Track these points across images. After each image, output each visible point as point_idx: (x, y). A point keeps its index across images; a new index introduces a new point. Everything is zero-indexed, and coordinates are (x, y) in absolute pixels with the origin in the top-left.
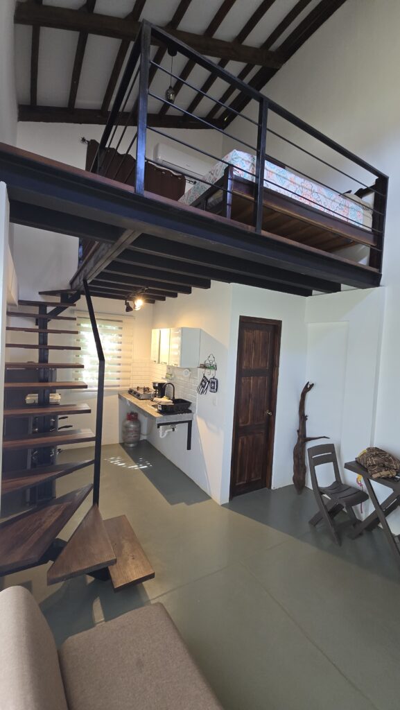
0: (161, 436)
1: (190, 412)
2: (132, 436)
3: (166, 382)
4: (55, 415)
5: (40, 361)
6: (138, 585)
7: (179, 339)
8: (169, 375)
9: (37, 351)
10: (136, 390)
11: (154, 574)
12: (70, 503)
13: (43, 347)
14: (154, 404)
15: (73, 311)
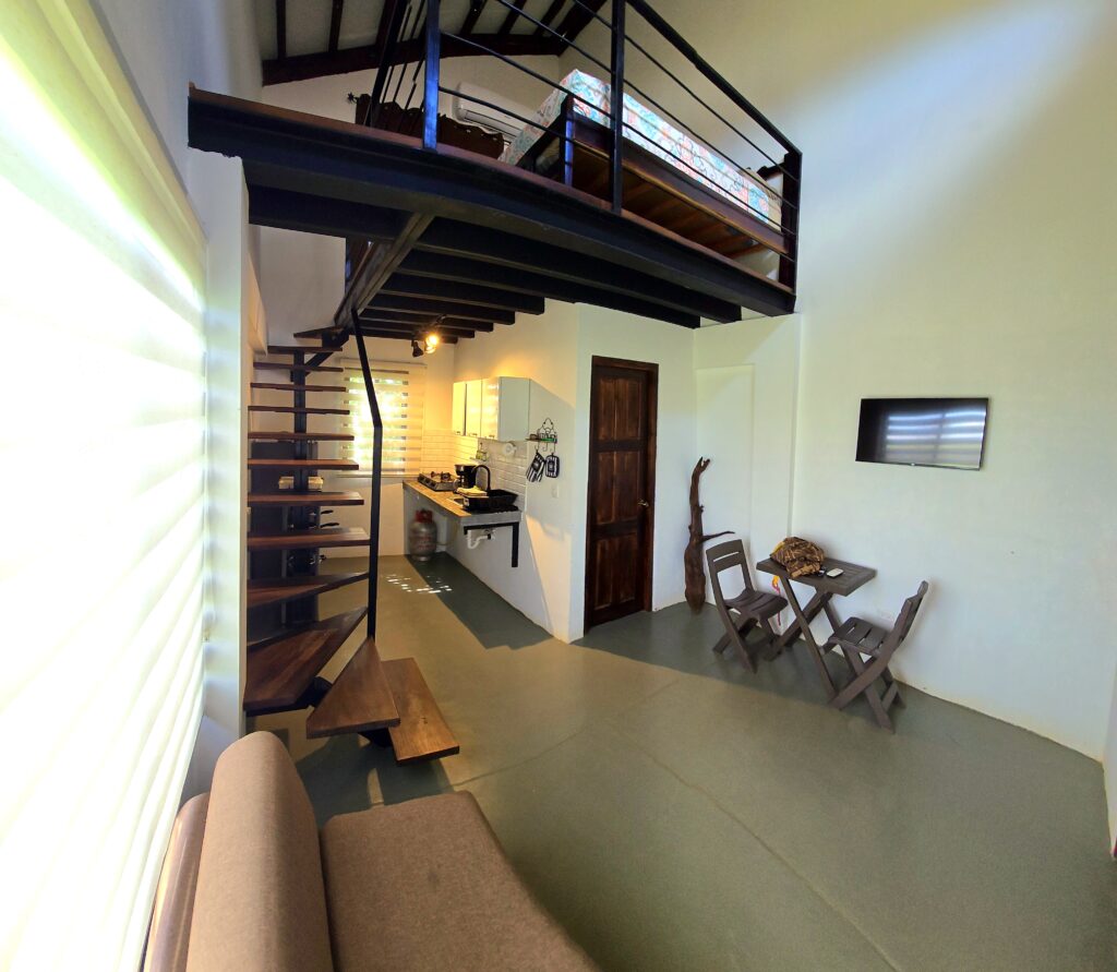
0: (469, 546)
1: (516, 509)
2: (423, 546)
3: (477, 464)
4: (315, 507)
5: (296, 431)
6: (433, 762)
7: (496, 398)
8: (481, 454)
9: (292, 415)
10: (429, 477)
11: (458, 747)
12: (336, 630)
13: (300, 411)
14: (458, 497)
15: (338, 360)
